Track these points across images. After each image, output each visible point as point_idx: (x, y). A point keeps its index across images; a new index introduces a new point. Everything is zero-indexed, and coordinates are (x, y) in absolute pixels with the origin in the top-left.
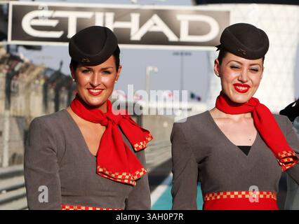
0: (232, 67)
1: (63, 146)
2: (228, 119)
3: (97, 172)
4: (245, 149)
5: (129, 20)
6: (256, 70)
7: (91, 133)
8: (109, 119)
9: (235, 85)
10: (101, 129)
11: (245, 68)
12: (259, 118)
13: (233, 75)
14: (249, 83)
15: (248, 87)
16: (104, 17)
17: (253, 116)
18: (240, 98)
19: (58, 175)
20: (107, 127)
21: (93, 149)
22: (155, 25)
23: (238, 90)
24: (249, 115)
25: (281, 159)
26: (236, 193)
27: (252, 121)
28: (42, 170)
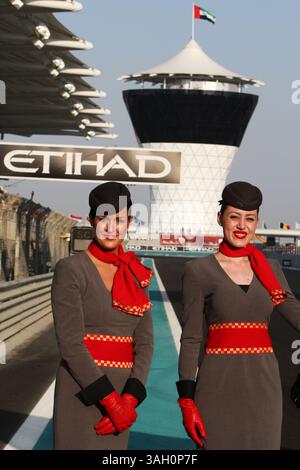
0: (232, 217)
1: (85, 284)
2: (230, 261)
3: (113, 306)
4: (245, 288)
5: (95, 159)
6: (252, 219)
7: (107, 272)
8: (121, 261)
9: (235, 232)
10: (114, 269)
11: (243, 218)
12: (255, 261)
13: (233, 224)
14: (246, 230)
15: (246, 234)
16: (74, 156)
17: (250, 259)
18: (239, 243)
19: (81, 309)
20: (119, 267)
21: (109, 285)
22: (117, 163)
23: (237, 237)
24: (246, 258)
25: (274, 296)
26: (236, 324)
27: (249, 263)
28: (68, 304)
